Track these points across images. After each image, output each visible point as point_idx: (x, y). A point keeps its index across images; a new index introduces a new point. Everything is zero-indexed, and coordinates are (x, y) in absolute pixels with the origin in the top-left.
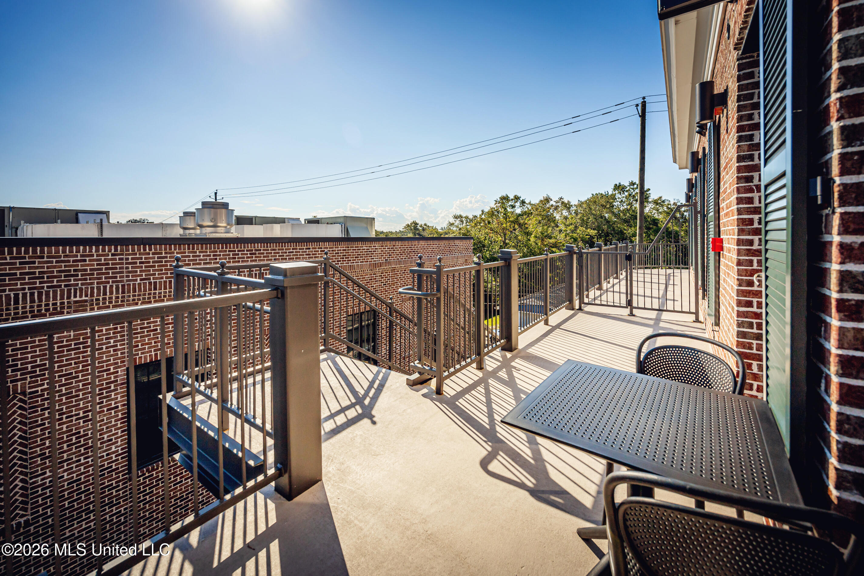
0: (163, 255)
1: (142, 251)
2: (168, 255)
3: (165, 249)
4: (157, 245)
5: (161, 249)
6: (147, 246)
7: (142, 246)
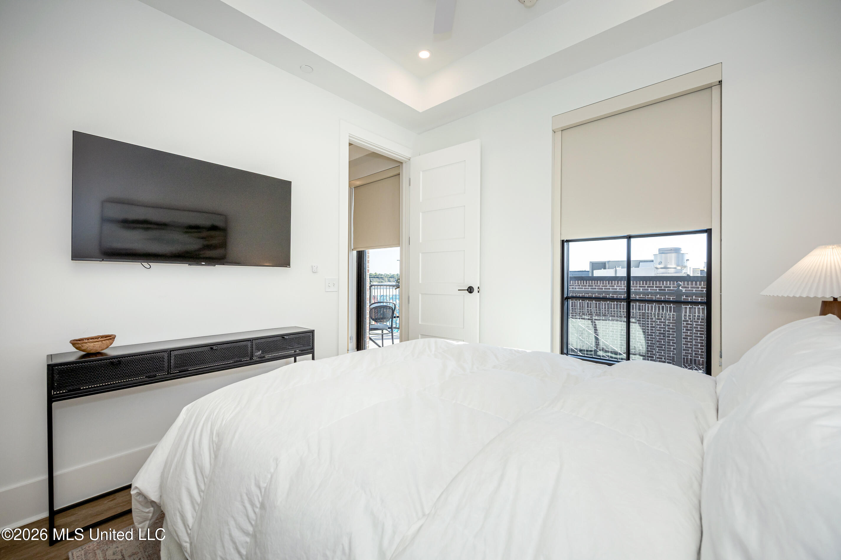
0: (594, 287)
1: (582, 284)
2: (597, 287)
3: (595, 284)
4: (590, 281)
5: (592, 283)
6: (585, 281)
7: (582, 281)
